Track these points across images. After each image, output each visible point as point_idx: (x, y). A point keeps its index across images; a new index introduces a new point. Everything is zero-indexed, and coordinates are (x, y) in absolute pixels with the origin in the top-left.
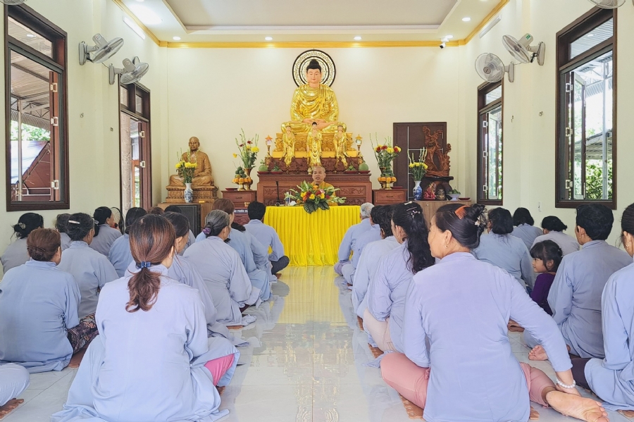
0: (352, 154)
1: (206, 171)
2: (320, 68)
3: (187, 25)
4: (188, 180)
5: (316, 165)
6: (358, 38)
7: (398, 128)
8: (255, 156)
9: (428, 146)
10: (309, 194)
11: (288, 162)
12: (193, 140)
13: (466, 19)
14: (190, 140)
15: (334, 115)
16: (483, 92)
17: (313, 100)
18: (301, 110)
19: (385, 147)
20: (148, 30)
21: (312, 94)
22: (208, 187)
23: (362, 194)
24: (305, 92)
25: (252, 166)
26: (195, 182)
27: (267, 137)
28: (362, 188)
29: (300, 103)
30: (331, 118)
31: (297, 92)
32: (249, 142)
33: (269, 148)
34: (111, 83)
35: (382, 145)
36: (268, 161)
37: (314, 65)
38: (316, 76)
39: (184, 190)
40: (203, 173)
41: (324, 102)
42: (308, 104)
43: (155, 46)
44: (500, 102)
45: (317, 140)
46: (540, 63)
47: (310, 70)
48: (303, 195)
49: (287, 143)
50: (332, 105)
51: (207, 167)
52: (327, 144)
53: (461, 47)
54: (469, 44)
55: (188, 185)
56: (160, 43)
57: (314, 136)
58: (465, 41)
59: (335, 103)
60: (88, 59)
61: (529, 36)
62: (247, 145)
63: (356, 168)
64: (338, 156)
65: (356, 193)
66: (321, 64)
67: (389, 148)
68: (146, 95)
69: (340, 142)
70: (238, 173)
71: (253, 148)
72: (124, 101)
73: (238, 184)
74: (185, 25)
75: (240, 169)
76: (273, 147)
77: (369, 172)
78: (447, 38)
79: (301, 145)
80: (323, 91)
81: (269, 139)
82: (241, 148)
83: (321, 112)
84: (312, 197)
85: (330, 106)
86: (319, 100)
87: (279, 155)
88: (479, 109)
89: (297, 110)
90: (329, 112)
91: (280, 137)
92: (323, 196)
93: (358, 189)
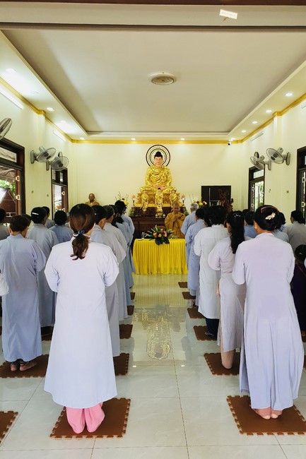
2: (162, 156)
3: (88, 132)
5: (160, 212)
6: (183, 139)
7: (205, 189)
9: (221, 200)
10: (158, 234)
11: (145, 210)
12: (91, 195)
13: (244, 131)
15: (169, 182)
16: (252, 171)
17: (158, 174)
18: (151, 180)
20: (66, 135)
21: (157, 171)
24: (153, 169)
27: (133, 195)
29: (150, 175)
30: (168, 184)
31: (149, 169)
33: (134, 202)
34: (47, 170)
36: (134, 210)
37: (158, 154)
38: (160, 161)
41: (164, 175)
42: (155, 176)
43: (70, 142)
44: (262, 179)
45: (160, 198)
46: (288, 164)
47: (156, 157)
48: (155, 234)
49: (144, 200)
50: (168, 177)
52: (166, 200)
53: (239, 144)
54: (245, 143)
56: (72, 141)
57: (159, 195)
58: (242, 141)
59: (170, 175)
60: (36, 160)
61: (281, 149)
66: (162, 154)
68: (65, 172)
69: (173, 199)
72: (54, 178)
74: (87, 131)
76: (136, 201)
78: (232, 139)
79: (152, 200)
80: (163, 169)
81: (134, 197)
83: (162, 181)
84: (160, 236)
86: (161, 174)
87: (139, 205)
88: (250, 180)
89: (149, 179)
90: (167, 181)
91: (140, 195)
92: (166, 235)
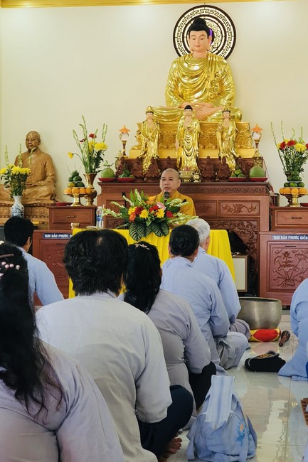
0: (247, 153)
1: (49, 179)
2: (207, 30)
4: (18, 191)
8: (101, 156)
10: (140, 210)
11: (147, 165)
12: (31, 136)
14: (28, 135)
15: (227, 97)
17: (197, 76)
18: (180, 91)
19: (292, 143)
21: (196, 68)
22: (45, 202)
23: (253, 213)
24: (186, 65)
25: (97, 170)
26: (29, 194)
27: (122, 128)
28: (254, 205)
31: (175, 66)
32: (92, 136)
33: (124, 145)
35: (287, 140)
37: (199, 24)
38: (201, 42)
39: (10, 206)
40: (43, 183)
41: (212, 78)
42: (191, 81)
45: (191, 132)
47: (192, 33)
48: (132, 211)
49: (147, 137)
50: (226, 83)
51: (49, 173)
55: (17, 199)
57: (186, 126)
59: (230, 79)
62: (90, 139)
63: (246, 172)
64: (222, 156)
65: (244, 211)
67: (298, 144)
69: (225, 134)
70: (71, 180)
71: (98, 144)
73: (72, 196)
75: (76, 174)
77: (267, 179)
80: (211, 63)
81: (125, 131)
82: (82, 144)
83: (208, 94)
84: (144, 214)
85: (222, 85)
86: (205, 75)
89: (174, 91)
90: (221, 93)
92: (161, 214)
93: (249, 205)
